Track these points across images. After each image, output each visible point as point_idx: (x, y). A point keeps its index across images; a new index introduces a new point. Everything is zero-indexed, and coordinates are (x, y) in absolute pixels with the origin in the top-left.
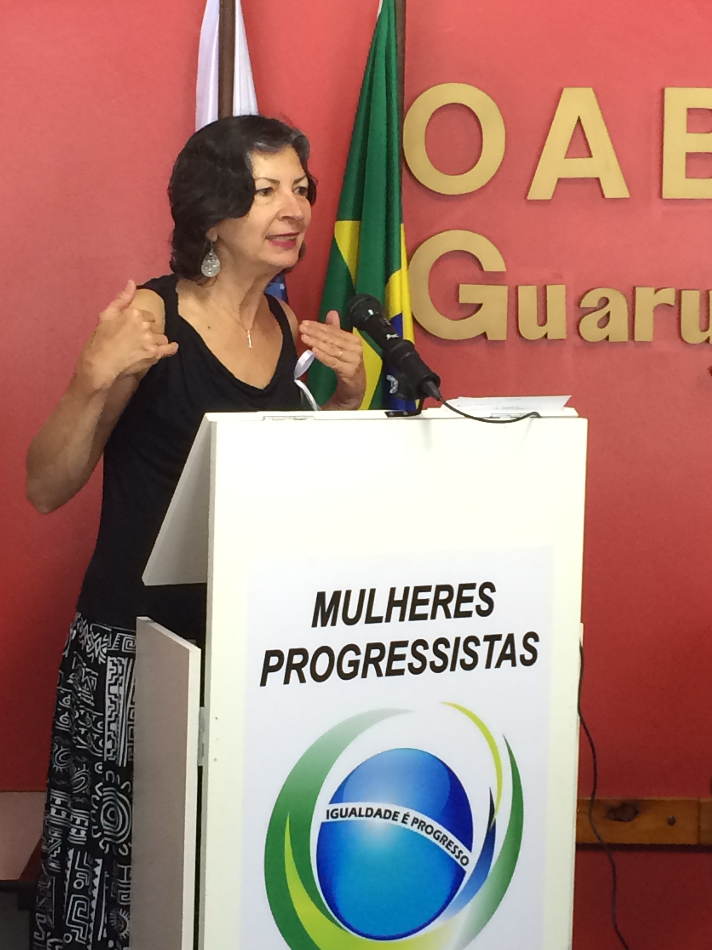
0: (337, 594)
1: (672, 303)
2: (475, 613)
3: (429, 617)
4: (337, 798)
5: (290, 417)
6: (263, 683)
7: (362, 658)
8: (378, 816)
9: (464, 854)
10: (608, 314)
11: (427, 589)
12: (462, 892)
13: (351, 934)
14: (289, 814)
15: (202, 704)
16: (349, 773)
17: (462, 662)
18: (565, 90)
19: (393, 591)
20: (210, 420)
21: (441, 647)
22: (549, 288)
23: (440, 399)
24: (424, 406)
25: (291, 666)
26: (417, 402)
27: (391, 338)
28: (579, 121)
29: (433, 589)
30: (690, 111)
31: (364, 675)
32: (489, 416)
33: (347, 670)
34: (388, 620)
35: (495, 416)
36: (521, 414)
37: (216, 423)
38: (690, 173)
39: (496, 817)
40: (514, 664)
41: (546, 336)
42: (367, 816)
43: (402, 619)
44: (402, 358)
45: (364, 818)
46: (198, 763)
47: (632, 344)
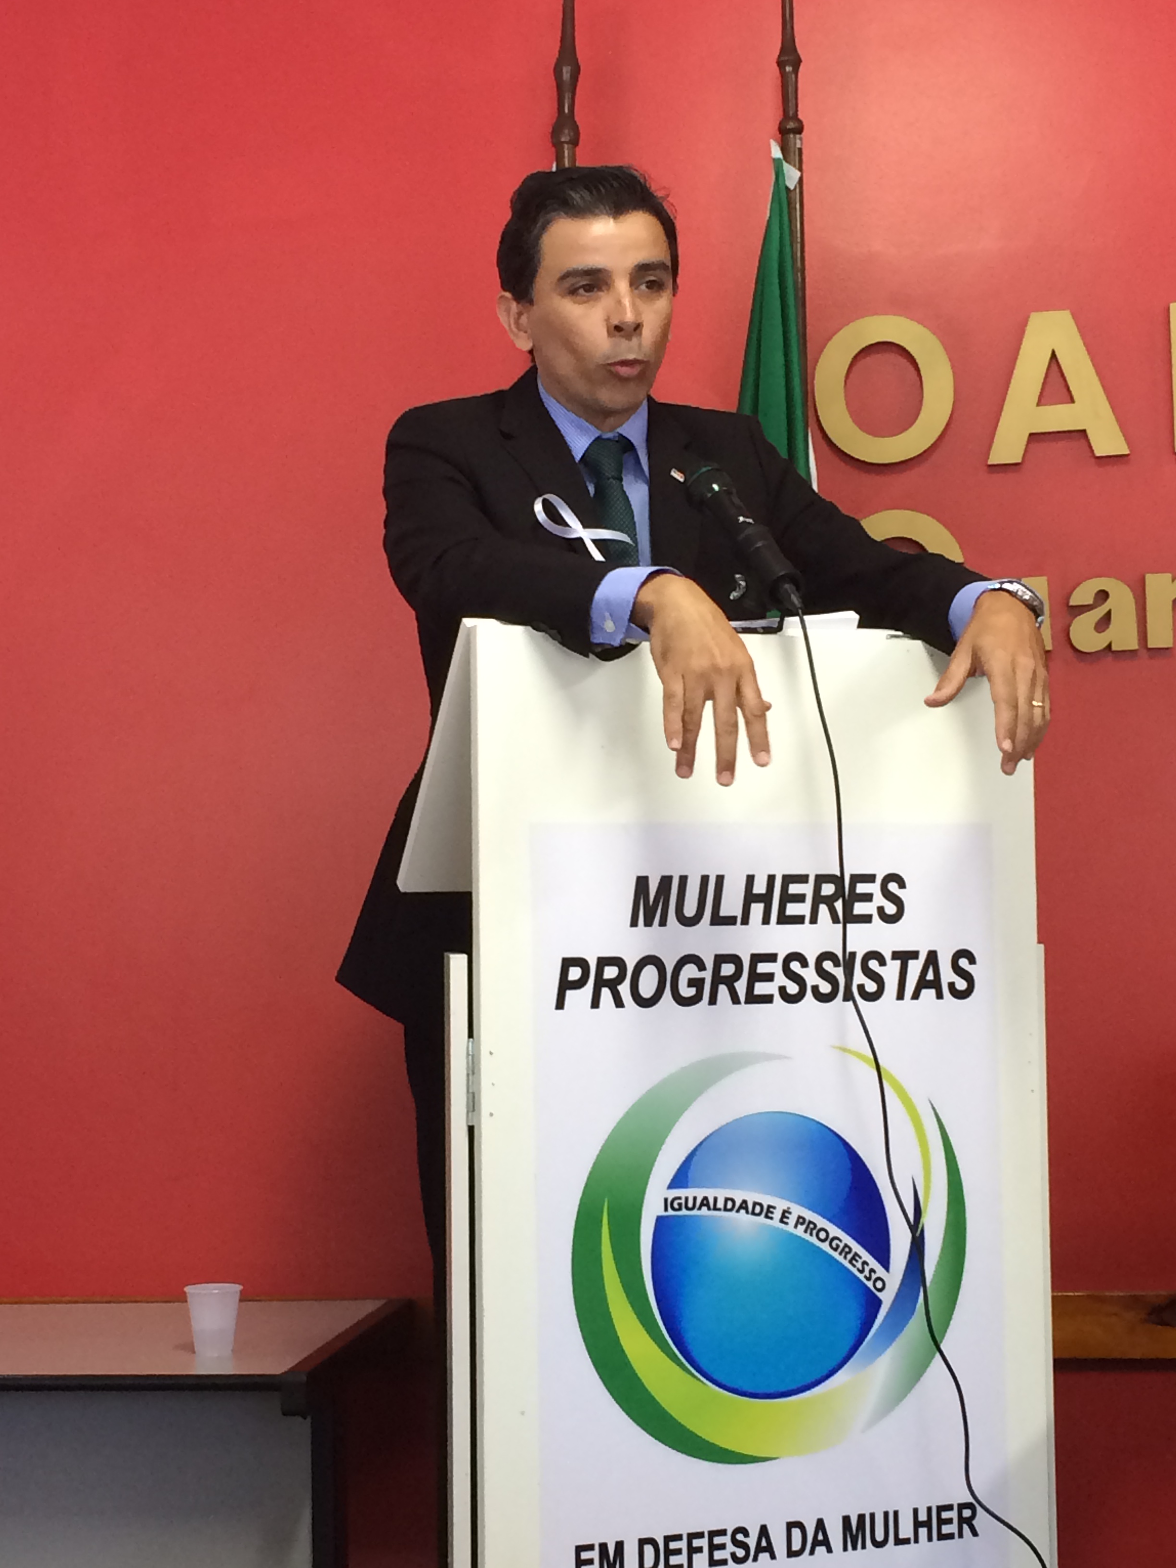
0: (666, 881)
2: (876, 918)
3: (807, 919)
4: (680, 1179)
6: (560, 1005)
7: (707, 975)
8: (743, 1211)
9: (878, 1275)
10: (1109, 614)
11: (802, 879)
12: (877, 1332)
13: (709, 1387)
14: (606, 1204)
15: (471, 1035)
16: (696, 1144)
17: (861, 987)
18: (1032, 315)
19: (750, 879)
21: (827, 965)
25: (600, 983)
28: (1053, 353)
29: (812, 880)
31: (713, 1001)
33: (687, 992)
34: (745, 921)
39: (926, 1220)
40: (940, 996)
42: (726, 1209)
43: (766, 921)
44: (752, 549)
45: (722, 1213)
46: (467, 1121)
47: (1144, 653)
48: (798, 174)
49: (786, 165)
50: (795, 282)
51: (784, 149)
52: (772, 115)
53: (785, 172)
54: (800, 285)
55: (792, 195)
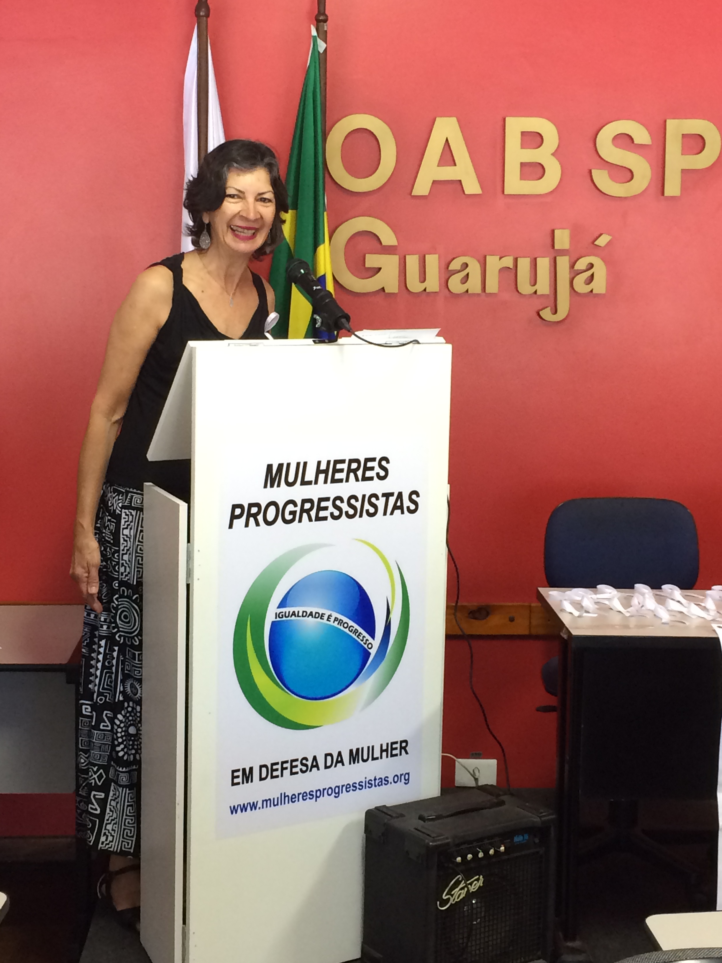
0: (281, 466)
1: (511, 267)
2: (375, 478)
3: (344, 480)
4: (282, 604)
5: (247, 344)
6: (231, 526)
7: (298, 509)
8: (310, 617)
9: (369, 642)
10: (468, 274)
11: (343, 461)
12: (368, 666)
13: (293, 697)
14: (249, 616)
15: (189, 541)
16: (290, 587)
17: (367, 511)
18: (438, 119)
19: (319, 463)
20: (191, 346)
21: (353, 501)
22: (427, 256)
23: (351, 331)
24: (339, 335)
25: (249, 515)
26: (336, 332)
27: (316, 289)
28: (447, 140)
29: (347, 462)
30: (523, 133)
31: (300, 521)
32: (385, 343)
33: (288, 517)
34: (316, 483)
35: (388, 343)
36: (406, 341)
37: (195, 348)
38: (523, 177)
39: (391, 616)
40: (403, 513)
41: (425, 290)
42: (303, 616)
43: (326, 482)
44: (324, 303)
45: (301, 618)
46: (187, 581)
47: (484, 295)
48: (325, 45)
49: (319, 40)
51: (318, 31)
53: (318, 43)
54: (323, 105)
55: (321, 56)
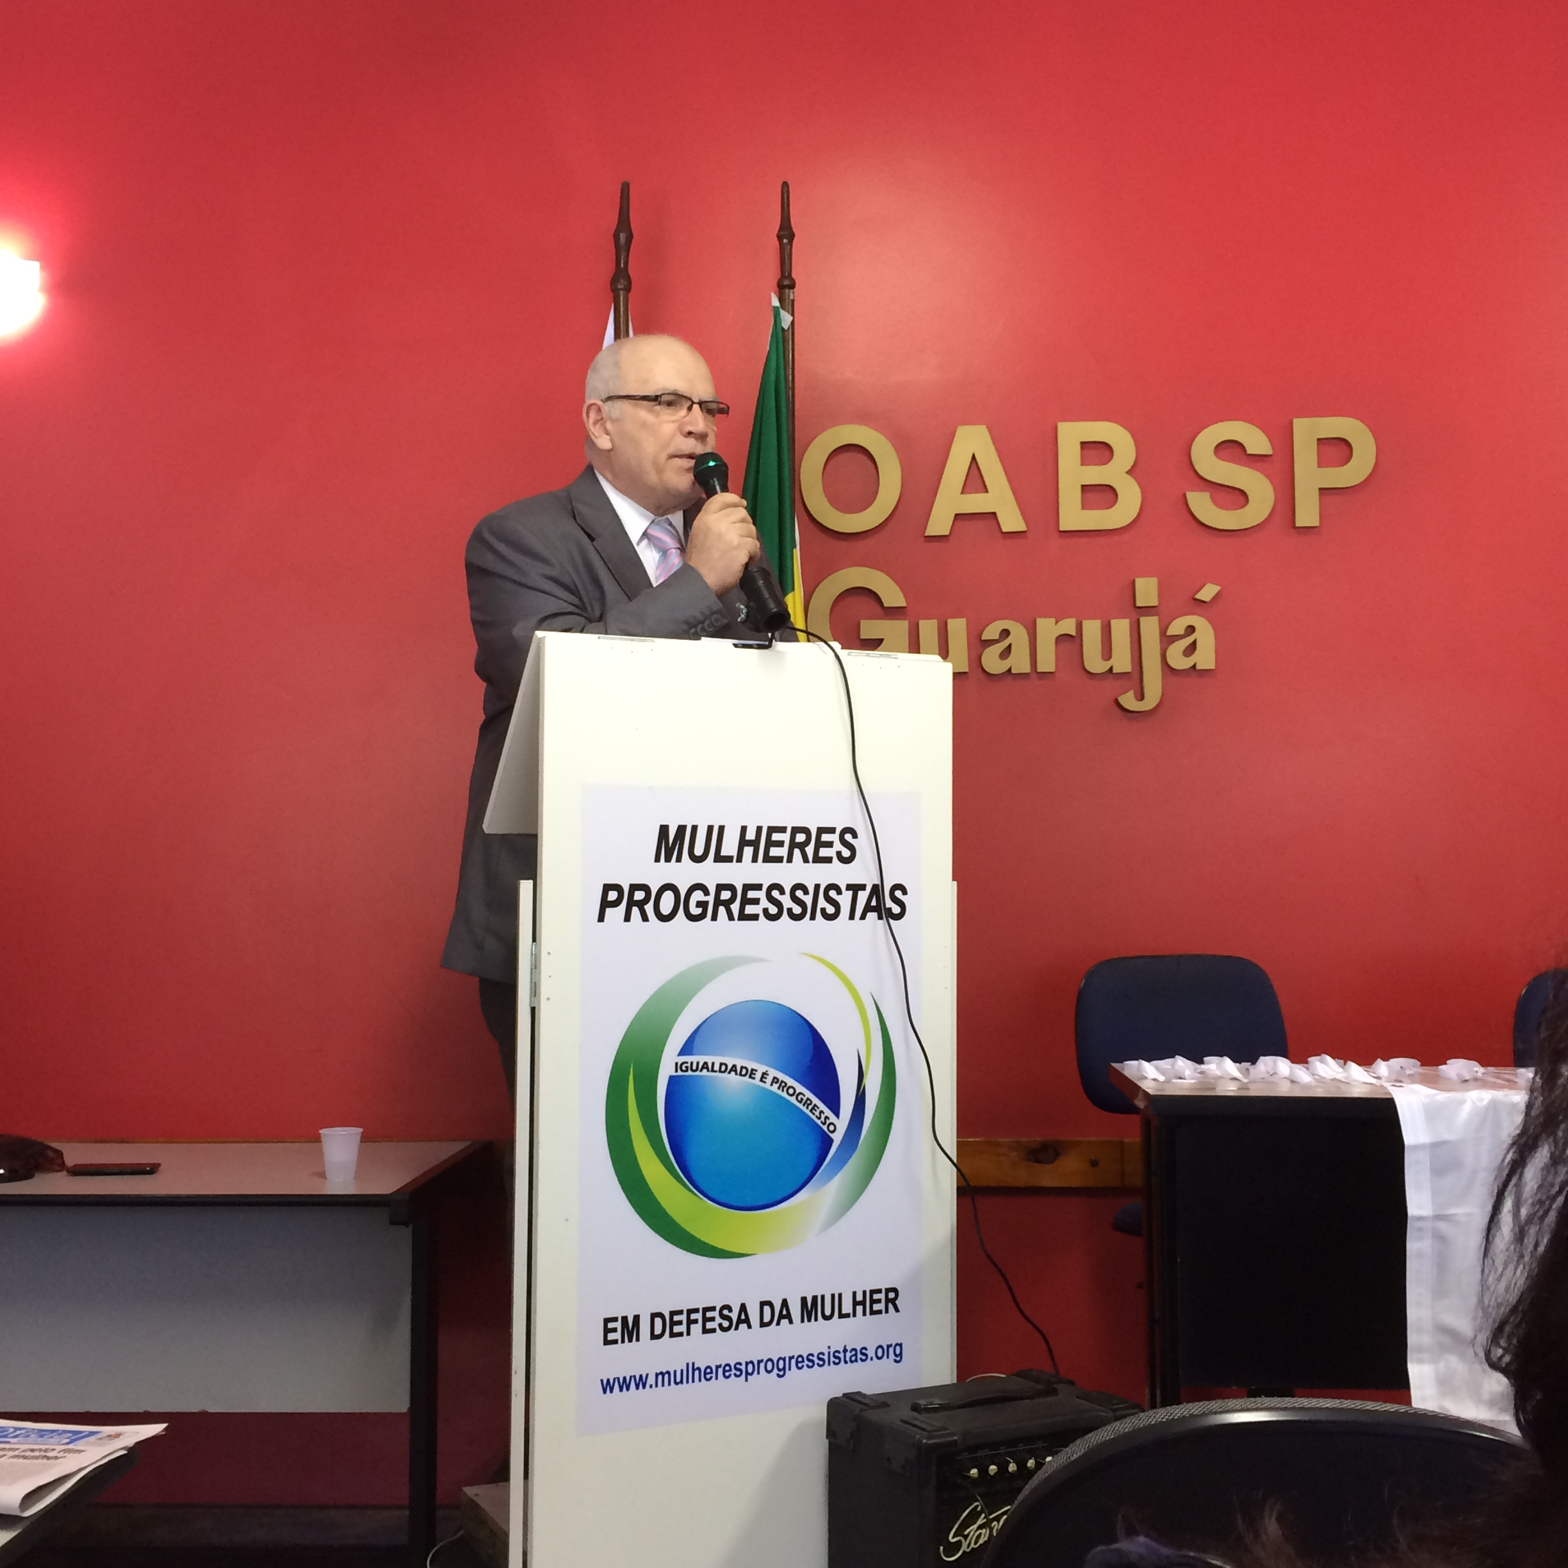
0: (681, 829)
1: (1074, 634)
2: (835, 859)
3: (785, 859)
4: (686, 1049)
6: (601, 918)
7: (711, 899)
8: (733, 1073)
9: (831, 1121)
10: (1010, 646)
11: (782, 830)
12: (830, 1162)
13: (706, 1202)
14: (632, 1066)
15: (534, 940)
16: (700, 1023)
17: (823, 910)
18: (960, 428)
19: (744, 829)
21: (799, 893)
22: (949, 621)
25: (631, 903)
28: (974, 457)
29: (789, 830)
30: (1084, 445)
31: (714, 918)
33: (695, 911)
34: (739, 860)
38: (1086, 505)
39: (867, 1081)
40: (881, 917)
42: (720, 1071)
43: (755, 860)
44: (754, 587)
45: (718, 1074)
46: (531, 1001)
47: (1034, 675)
48: (791, 318)
49: (782, 312)
50: (788, 398)
51: (781, 300)
52: (772, 274)
53: (782, 315)
54: (791, 400)
55: (786, 333)
